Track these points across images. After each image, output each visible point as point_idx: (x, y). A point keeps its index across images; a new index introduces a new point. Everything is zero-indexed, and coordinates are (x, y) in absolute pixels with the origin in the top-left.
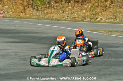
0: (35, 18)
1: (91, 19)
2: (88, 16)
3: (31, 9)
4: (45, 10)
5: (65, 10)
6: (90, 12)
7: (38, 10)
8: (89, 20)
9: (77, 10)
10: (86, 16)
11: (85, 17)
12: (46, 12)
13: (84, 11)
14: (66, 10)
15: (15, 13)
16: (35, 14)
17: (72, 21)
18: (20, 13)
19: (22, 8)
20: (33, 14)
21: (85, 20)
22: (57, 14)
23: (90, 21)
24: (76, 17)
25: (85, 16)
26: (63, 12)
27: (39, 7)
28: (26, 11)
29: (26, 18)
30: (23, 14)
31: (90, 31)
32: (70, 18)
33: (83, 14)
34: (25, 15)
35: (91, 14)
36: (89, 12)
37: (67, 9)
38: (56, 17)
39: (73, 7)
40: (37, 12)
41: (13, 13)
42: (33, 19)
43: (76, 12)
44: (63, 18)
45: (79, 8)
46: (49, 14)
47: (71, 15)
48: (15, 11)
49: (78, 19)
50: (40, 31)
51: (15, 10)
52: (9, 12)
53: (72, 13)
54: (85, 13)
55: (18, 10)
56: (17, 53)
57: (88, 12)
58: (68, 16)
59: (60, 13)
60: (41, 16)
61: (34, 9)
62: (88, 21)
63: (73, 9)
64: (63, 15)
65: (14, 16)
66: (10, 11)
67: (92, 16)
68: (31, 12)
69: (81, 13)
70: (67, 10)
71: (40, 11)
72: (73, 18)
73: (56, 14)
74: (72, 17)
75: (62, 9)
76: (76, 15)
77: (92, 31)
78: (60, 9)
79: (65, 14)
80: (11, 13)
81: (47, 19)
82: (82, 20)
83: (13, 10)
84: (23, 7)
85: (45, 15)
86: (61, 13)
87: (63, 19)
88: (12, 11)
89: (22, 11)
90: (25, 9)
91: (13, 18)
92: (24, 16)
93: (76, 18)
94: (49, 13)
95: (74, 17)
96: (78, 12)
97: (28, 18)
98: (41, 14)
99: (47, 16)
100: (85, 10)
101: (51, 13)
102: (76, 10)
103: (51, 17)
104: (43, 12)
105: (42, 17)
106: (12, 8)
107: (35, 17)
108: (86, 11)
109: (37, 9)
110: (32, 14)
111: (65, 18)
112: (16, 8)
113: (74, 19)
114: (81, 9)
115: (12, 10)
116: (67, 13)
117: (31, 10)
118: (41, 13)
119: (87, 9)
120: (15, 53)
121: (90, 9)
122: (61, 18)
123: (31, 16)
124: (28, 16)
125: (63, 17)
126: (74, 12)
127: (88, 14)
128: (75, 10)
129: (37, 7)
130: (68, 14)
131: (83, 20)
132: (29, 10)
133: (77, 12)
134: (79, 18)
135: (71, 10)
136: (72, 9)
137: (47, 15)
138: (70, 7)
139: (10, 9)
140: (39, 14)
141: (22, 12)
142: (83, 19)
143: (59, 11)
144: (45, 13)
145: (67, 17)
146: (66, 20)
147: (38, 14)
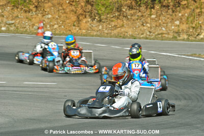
0: (97, 36)
1: (189, 35)
2: (184, 31)
3: (89, 20)
4: (112, 21)
5: (146, 22)
6: (187, 23)
7: (100, 21)
8: (186, 37)
9: (166, 21)
10: (181, 30)
11: (178, 33)
12: (113, 24)
13: (177, 23)
14: (147, 20)
15: (63, 27)
16: (96, 28)
17: (157, 39)
18: (71, 26)
19: (74, 18)
20: (93, 28)
21: (179, 37)
22: (133, 29)
23: (188, 39)
24: (165, 32)
25: (179, 30)
26: (143, 25)
27: (102, 17)
28: (80, 22)
29: (81, 35)
30: (75, 29)
31: (188, 55)
32: (154, 35)
33: (176, 27)
34: (80, 29)
35: (189, 28)
36: (185, 23)
37: (149, 19)
38: (131, 33)
39: (158, 16)
40: (99, 26)
41: (59, 26)
42: (93, 36)
43: (163, 23)
44: (142, 34)
45: (168, 18)
46: (118, 28)
47: (155, 29)
48: (62, 23)
49: (166, 36)
50: (105, 56)
51: (64, 21)
52: (53, 26)
53: (156, 26)
54: (179, 26)
55: (68, 21)
56: (66, 94)
57: (183, 24)
58: (151, 31)
59: (137, 27)
60: (106, 31)
61: (94, 19)
62: (183, 40)
63: (159, 19)
64: (142, 29)
65: (62, 32)
66: (55, 24)
67: (191, 31)
68: (88, 24)
69: (172, 26)
70: (149, 22)
71: (104, 22)
72: (159, 34)
73: (130, 27)
74: (156, 33)
75: (140, 20)
76: (164, 29)
77: (191, 56)
78: (137, 19)
79: (145, 28)
80: (56, 26)
81: (116, 37)
82: (174, 38)
83: (59, 21)
84: (76, 17)
85: (112, 30)
86: (139, 27)
87: (143, 36)
88: (58, 24)
89: (75, 24)
90: (79, 20)
91: (60, 35)
92: (78, 31)
93: (163, 34)
94: (118, 26)
95: (161, 32)
96: (167, 23)
97: (84, 35)
98: (106, 29)
99: (115, 32)
100: (178, 20)
101: (123, 26)
102: (164, 21)
103: (122, 33)
104: (109, 24)
105: (107, 34)
106: (57, 19)
107: (95, 33)
108: (180, 22)
109: (99, 19)
110: (91, 28)
111: (145, 34)
112: (65, 18)
113: (160, 36)
114: (173, 19)
115: (57, 22)
116: (148, 25)
117: (88, 22)
118: (106, 26)
119: (181, 19)
120: (64, 94)
121: (188, 18)
122: (138, 35)
123: (90, 31)
124: (85, 31)
125: (141, 32)
126: (160, 24)
127: (184, 27)
128: (162, 21)
129: (100, 17)
130: (151, 28)
131: (176, 37)
132: (86, 22)
133: (165, 25)
134: (168, 34)
135: (156, 21)
136: (156, 19)
137: (115, 29)
138: (153, 16)
139: (54, 20)
140: (103, 28)
141: (74, 26)
142: (176, 35)
143: (136, 23)
144: (112, 27)
145: (148, 33)
146: (147, 38)
147: (100, 27)
